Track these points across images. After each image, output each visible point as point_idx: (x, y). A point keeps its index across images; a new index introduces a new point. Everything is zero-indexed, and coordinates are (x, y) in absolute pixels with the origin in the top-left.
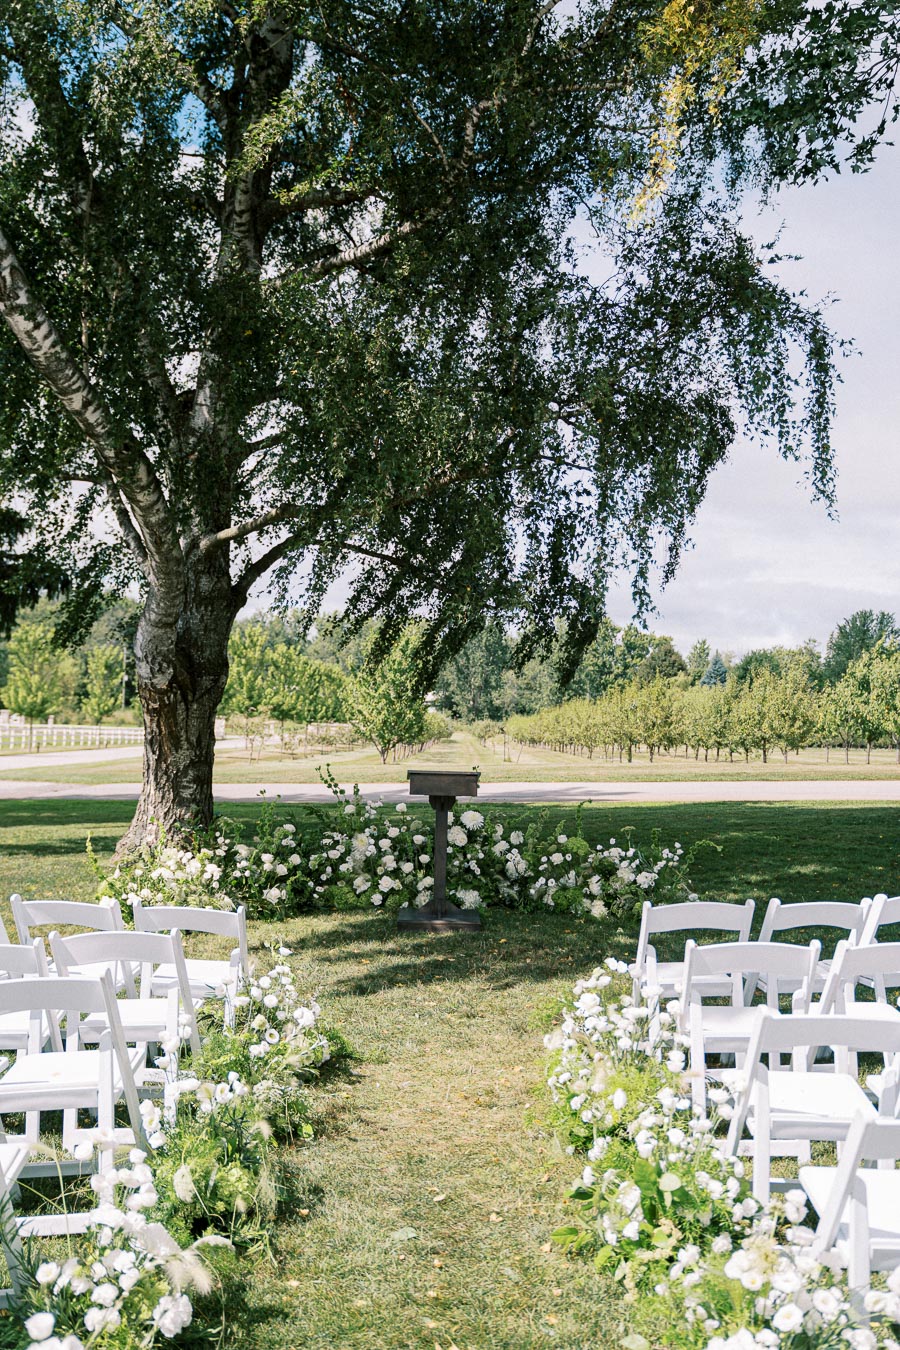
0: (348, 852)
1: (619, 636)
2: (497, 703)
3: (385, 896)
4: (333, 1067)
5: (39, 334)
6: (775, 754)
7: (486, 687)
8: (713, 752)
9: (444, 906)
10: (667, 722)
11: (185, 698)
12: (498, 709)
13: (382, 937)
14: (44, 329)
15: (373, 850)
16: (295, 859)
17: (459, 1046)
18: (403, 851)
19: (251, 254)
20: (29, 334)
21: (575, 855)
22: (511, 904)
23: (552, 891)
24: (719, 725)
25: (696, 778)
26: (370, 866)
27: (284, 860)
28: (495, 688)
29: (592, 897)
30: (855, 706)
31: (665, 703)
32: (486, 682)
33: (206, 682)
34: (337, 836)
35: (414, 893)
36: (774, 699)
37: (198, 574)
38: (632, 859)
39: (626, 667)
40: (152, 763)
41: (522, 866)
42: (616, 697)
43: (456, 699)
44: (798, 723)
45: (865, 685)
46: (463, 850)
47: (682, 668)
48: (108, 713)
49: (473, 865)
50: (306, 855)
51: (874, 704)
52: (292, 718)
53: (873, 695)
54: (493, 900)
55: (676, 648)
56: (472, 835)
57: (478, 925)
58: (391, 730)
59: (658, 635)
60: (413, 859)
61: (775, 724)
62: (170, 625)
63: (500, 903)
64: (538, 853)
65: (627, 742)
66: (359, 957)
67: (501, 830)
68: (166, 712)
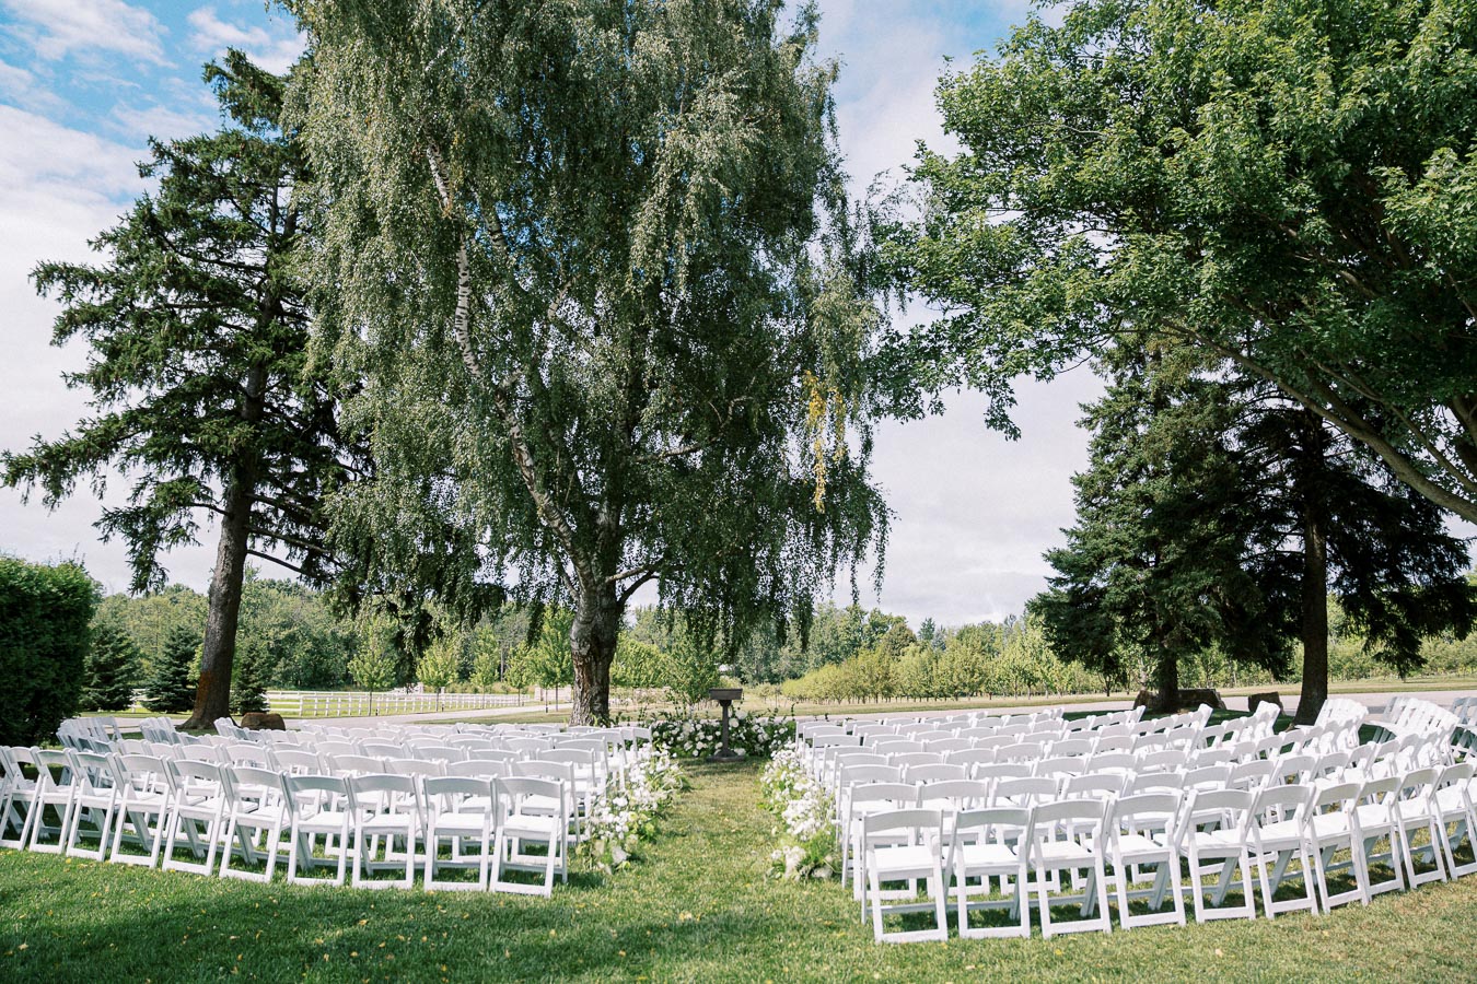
0: (681, 731)
1: (866, 617)
2: (775, 671)
3: (700, 751)
7: (766, 660)
9: (727, 755)
10: (886, 677)
11: (595, 662)
12: (776, 675)
14: (546, 495)
15: (693, 729)
18: (707, 730)
26: (692, 737)
28: (773, 661)
32: (767, 656)
33: (605, 651)
34: (675, 724)
35: (714, 750)
36: (960, 658)
37: (601, 597)
39: (872, 641)
41: (766, 736)
43: (744, 669)
44: (976, 675)
46: (737, 729)
47: (913, 640)
49: (742, 736)
50: (661, 733)
54: (751, 753)
55: (909, 626)
56: (741, 723)
57: (743, 760)
58: (697, 688)
59: (895, 615)
60: (713, 734)
61: (961, 676)
62: (589, 623)
63: (756, 753)
64: (773, 729)
65: (861, 692)
66: (689, 770)
67: (755, 720)
68: (586, 667)
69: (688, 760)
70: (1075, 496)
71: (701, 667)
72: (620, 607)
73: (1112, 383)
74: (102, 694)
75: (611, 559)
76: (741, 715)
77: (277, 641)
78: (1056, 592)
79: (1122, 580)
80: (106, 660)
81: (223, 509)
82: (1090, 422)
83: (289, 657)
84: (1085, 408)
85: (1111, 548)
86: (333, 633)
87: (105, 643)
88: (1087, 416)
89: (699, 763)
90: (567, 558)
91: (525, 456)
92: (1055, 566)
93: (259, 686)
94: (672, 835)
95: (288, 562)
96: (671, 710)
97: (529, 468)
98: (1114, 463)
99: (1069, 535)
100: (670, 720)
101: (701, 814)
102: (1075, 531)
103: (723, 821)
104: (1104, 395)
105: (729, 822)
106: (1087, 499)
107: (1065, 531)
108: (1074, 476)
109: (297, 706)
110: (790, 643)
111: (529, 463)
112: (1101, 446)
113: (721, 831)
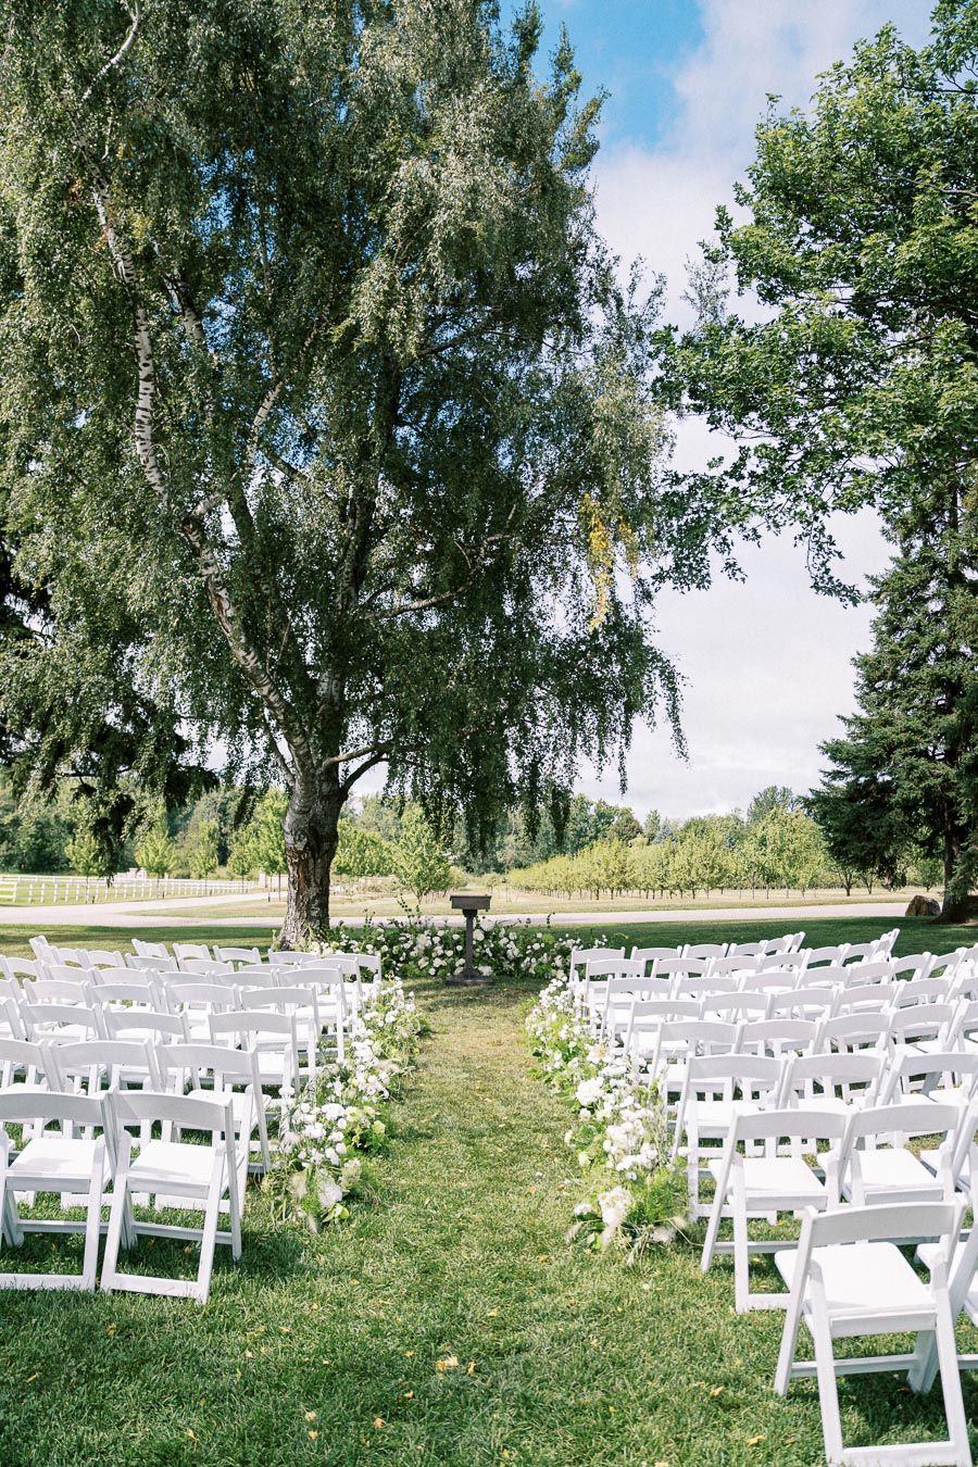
0: (415, 945)
1: (592, 808)
2: (500, 860)
3: (437, 969)
4: (423, 1033)
5: (249, 658)
6: (701, 894)
8: (658, 893)
9: (470, 974)
10: (623, 872)
11: (313, 857)
12: (502, 865)
13: (437, 989)
14: (252, 654)
15: (430, 942)
16: (385, 948)
17: (484, 1028)
18: (447, 944)
19: (353, 595)
20: (244, 658)
21: (547, 944)
22: (511, 974)
23: (534, 965)
24: (662, 873)
25: (639, 909)
26: (428, 952)
27: (379, 949)
28: (498, 849)
29: (557, 968)
30: (757, 857)
31: (621, 857)
33: (326, 846)
34: (408, 936)
35: (454, 968)
36: (699, 853)
37: (321, 782)
38: (579, 945)
39: (598, 831)
40: (294, 896)
41: (516, 952)
42: (587, 854)
43: (470, 858)
44: (716, 871)
45: (763, 842)
46: (482, 943)
47: (640, 831)
48: (211, 869)
49: (488, 951)
50: (391, 946)
51: (769, 856)
53: (769, 850)
54: (500, 972)
55: (635, 817)
56: (487, 934)
57: (491, 982)
58: (425, 880)
59: (621, 807)
60: (453, 949)
61: (700, 871)
62: (304, 813)
63: (504, 973)
64: (526, 944)
65: (596, 887)
66: (426, 998)
67: (503, 932)
68: (302, 865)
69: (424, 981)
70: (856, 679)
71: (431, 858)
72: (342, 794)
73: (897, 552)
75: (333, 736)
76: (486, 926)
78: (830, 787)
79: (915, 773)
82: (878, 596)
83: (12, 841)
84: (874, 580)
85: (903, 737)
86: (56, 817)
88: (874, 589)
89: (437, 987)
90: (279, 734)
91: (225, 605)
92: (834, 758)
94: (413, 1136)
96: (403, 919)
97: (230, 619)
98: (905, 642)
99: (850, 723)
100: (402, 930)
101: (451, 1088)
102: (857, 718)
103: (483, 1102)
104: (891, 566)
105: (492, 1104)
106: (870, 682)
107: (843, 718)
108: (857, 657)
109: (11, 893)
110: (516, 833)
111: (230, 613)
112: (888, 622)
113: (484, 1126)
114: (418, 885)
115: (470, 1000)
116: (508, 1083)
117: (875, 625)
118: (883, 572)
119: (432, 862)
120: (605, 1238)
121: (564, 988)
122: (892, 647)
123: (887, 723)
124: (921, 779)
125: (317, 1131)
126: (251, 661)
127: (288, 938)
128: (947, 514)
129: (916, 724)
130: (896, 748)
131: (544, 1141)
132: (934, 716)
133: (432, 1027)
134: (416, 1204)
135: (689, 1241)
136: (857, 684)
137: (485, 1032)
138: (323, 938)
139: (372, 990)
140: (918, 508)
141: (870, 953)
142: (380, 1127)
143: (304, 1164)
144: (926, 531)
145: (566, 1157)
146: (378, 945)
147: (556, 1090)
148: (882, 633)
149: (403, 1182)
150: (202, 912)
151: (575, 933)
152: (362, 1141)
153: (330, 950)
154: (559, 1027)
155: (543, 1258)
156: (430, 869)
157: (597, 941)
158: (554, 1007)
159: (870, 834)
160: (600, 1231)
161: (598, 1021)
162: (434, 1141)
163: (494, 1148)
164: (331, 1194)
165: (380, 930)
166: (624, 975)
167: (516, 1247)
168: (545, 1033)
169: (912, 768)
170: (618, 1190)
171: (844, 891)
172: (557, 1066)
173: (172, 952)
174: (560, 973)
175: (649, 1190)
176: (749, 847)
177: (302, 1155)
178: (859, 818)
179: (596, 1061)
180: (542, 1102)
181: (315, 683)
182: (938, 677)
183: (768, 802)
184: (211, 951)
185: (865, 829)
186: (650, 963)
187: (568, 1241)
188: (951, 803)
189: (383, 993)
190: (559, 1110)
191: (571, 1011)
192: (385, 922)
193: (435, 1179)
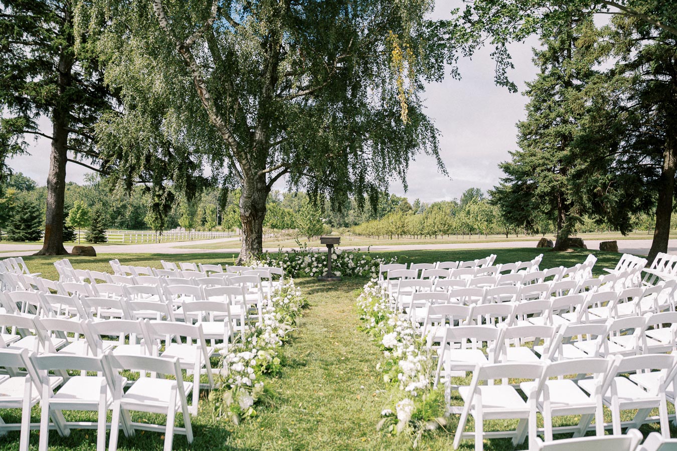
0: (303, 261)
2: (347, 222)
3: (314, 273)
4: (305, 307)
5: (217, 119)
6: (439, 237)
8: (419, 236)
9: (330, 275)
10: (403, 227)
11: (254, 218)
12: (347, 224)
13: (314, 283)
14: (219, 118)
15: (310, 260)
16: (289, 263)
17: (336, 303)
18: (319, 261)
20: (215, 119)
21: (367, 261)
22: (350, 275)
23: (361, 271)
24: (421, 227)
25: (410, 244)
26: (310, 265)
27: (285, 264)
28: (346, 216)
29: (372, 272)
30: (466, 220)
31: (402, 220)
33: (260, 214)
34: (300, 257)
35: (322, 273)
36: (439, 218)
37: (257, 182)
38: (383, 261)
39: (392, 208)
40: (245, 238)
41: (353, 264)
42: (386, 219)
43: (333, 221)
44: (446, 226)
45: (468, 213)
46: (336, 260)
47: (410, 208)
48: (214, 227)
49: (339, 264)
50: (291, 262)
51: (471, 220)
52: (277, 228)
53: (471, 217)
54: (345, 275)
55: (408, 202)
56: (338, 256)
57: (340, 280)
58: (311, 231)
59: (403, 197)
60: (322, 263)
61: (439, 226)
62: (250, 198)
63: (347, 275)
64: (357, 260)
65: (390, 233)
66: (308, 287)
67: (346, 255)
68: (248, 223)
69: (307, 279)
70: (517, 134)
71: (314, 220)
72: (268, 189)
73: (539, 71)
74: (26, 233)
75: (261, 157)
76: (338, 252)
77: (117, 208)
78: (504, 186)
79: (547, 179)
80: (27, 217)
81: (52, 136)
82: (530, 92)
83: (123, 215)
84: (529, 84)
85: (541, 162)
87: (25, 209)
88: (528, 89)
90: (235, 159)
91: (204, 92)
92: (506, 172)
93: (102, 229)
94: (297, 365)
95: (92, 166)
96: (298, 249)
97: (207, 99)
98: (543, 116)
99: (513, 155)
100: (297, 254)
101: (317, 337)
102: (518, 152)
103: (333, 345)
104: (537, 78)
105: (338, 346)
106: (525, 135)
107: (511, 153)
108: (519, 123)
109: (122, 239)
110: (354, 209)
111: (207, 96)
112: (535, 106)
113: (333, 358)
114: (308, 233)
115: (330, 289)
116: (347, 334)
117: (528, 107)
118: (533, 80)
119: (315, 222)
120: (400, 427)
121: (376, 284)
122: (536, 117)
123: (532, 155)
124: (550, 182)
125: (239, 367)
126: (219, 121)
127: (243, 259)
128: (566, 52)
129: (547, 155)
130: (537, 167)
131: (365, 367)
132: (556, 152)
133: (309, 303)
134: (295, 407)
135: (448, 430)
136: (518, 136)
137: (335, 305)
138: (258, 259)
139: (279, 284)
140: (552, 48)
141: (531, 266)
142: (277, 361)
143: (232, 386)
144: (555, 60)
145: (377, 376)
146: (285, 262)
147: (372, 338)
148: (531, 111)
149: (288, 392)
150: (207, 246)
151: (381, 255)
152: (267, 369)
153: (262, 264)
154: (373, 305)
155: (364, 439)
156: (314, 226)
157: (392, 259)
158: (370, 293)
159: (523, 208)
160: (396, 424)
161: (394, 302)
162: (306, 368)
163: (339, 372)
164: (246, 402)
165: (287, 254)
166: (406, 278)
167: (348, 432)
168: (366, 307)
169: (546, 177)
170: (406, 401)
171: (506, 236)
172: (372, 325)
173: (179, 267)
174: (374, 275)
175: (424, 403)
176: (462, 214)
177: (231, 381)
178: (517, 200)
179: (393, 324)
180: (364, 344)
181: (253, 134)
182: (559, 132)
183: (471, 196)
184: (198, 266)
185: (520, 206)
186: (420, 271)
187: (378, 429)
188: (562, 194)
189: (284, 287)
190: (373, 349)
191: (380, 295)
192: (289, 250)
193: (306, 390)
